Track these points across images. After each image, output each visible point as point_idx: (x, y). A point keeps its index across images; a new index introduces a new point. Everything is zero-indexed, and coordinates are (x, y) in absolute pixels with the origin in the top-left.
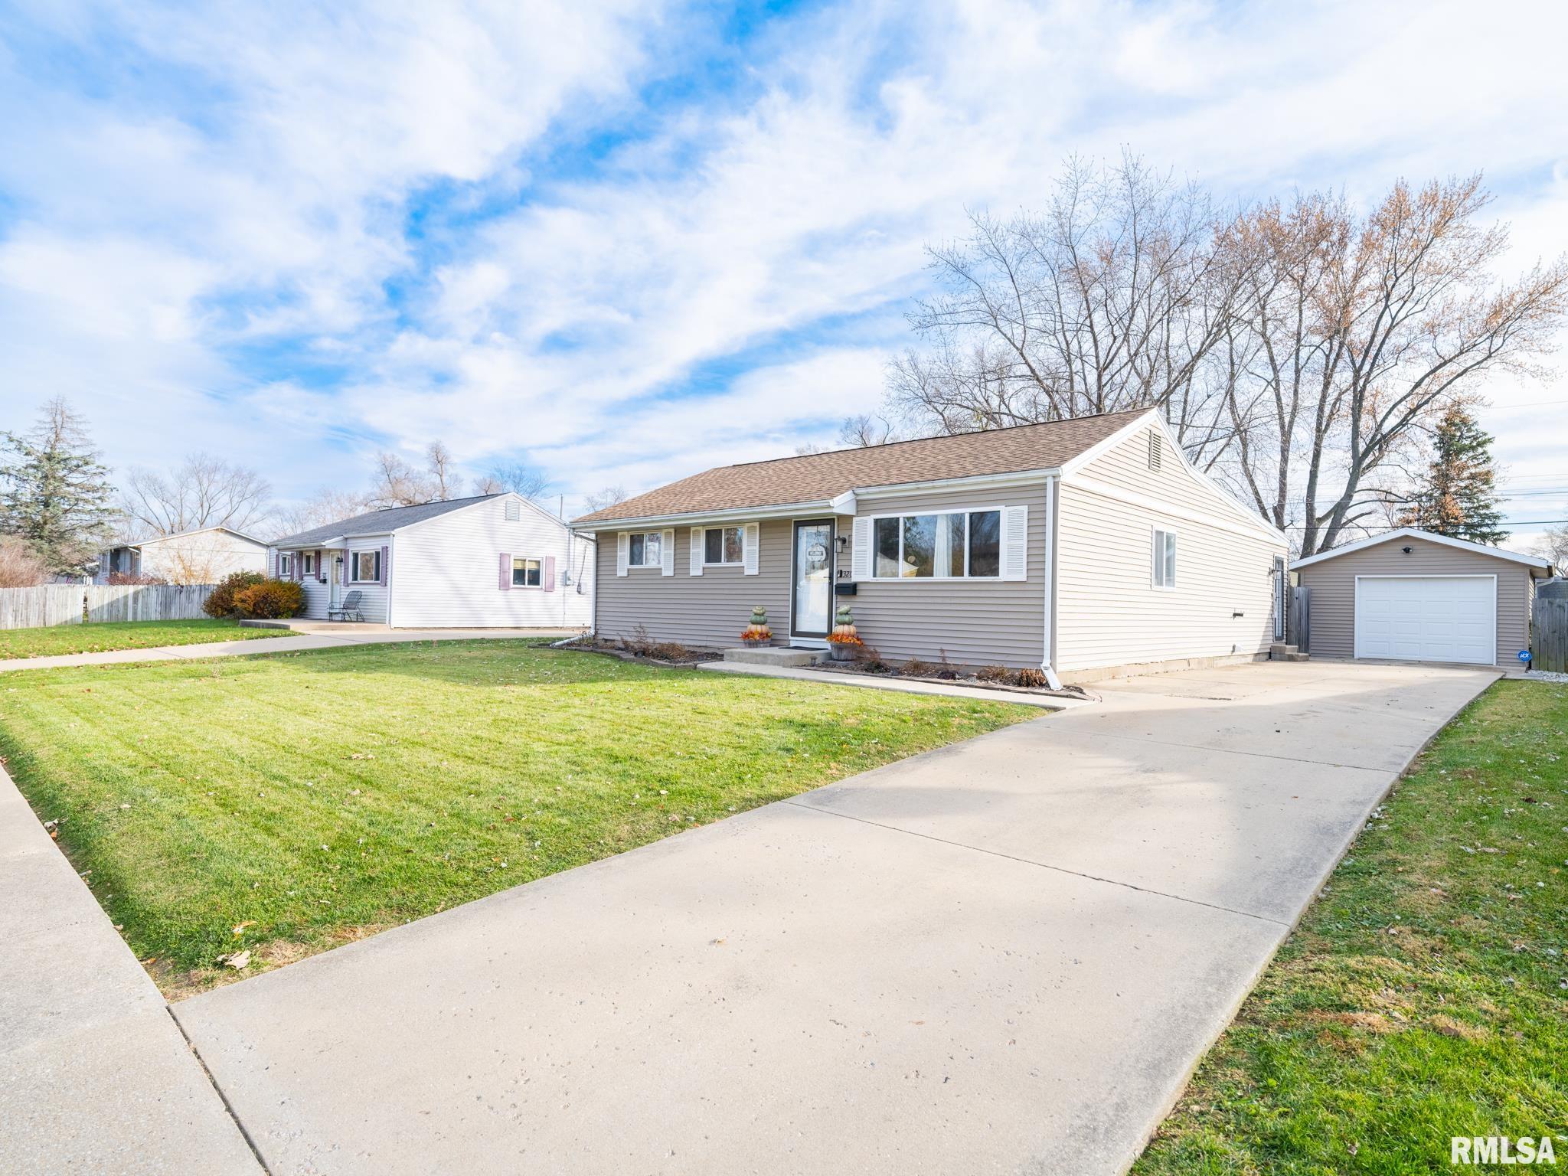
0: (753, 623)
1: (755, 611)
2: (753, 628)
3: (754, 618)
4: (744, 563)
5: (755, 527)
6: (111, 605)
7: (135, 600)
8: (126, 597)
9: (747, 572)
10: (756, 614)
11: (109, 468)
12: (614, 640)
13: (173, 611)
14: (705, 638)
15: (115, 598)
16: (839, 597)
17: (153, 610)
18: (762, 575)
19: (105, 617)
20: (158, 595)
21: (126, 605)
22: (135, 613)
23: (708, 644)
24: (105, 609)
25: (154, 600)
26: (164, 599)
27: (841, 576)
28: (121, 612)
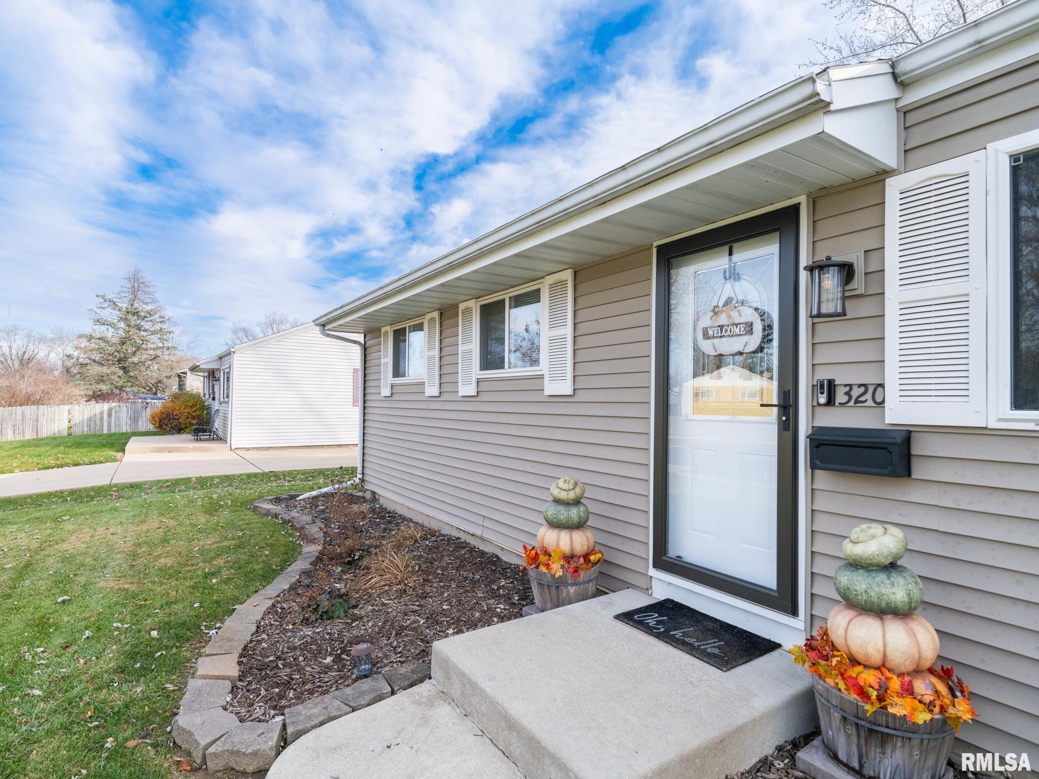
0: (555, 525)
1: (556, 492)
2: (552, 538)
3: (552, 511)
4: (544, 367)
5: (563, 283)
6: (90, 419)
7: (110, 415)
8: (102, 413)
9: (551, 388)
10: (558, 501)
11: (167, 317)
12: (378, 495)
13: (140, 423)
15: (92, 414)
16: (819, 473)
17: (124, 423)
18: (581, 396)
19: (85, 429)
20: (128, 411)
21: (102, 419)
22: (109, 426)
23: (486, 535)
24: (85, 422)
25: (125, 415)
26: (132, 413)
27: (830, 402)
28: (98, 425)
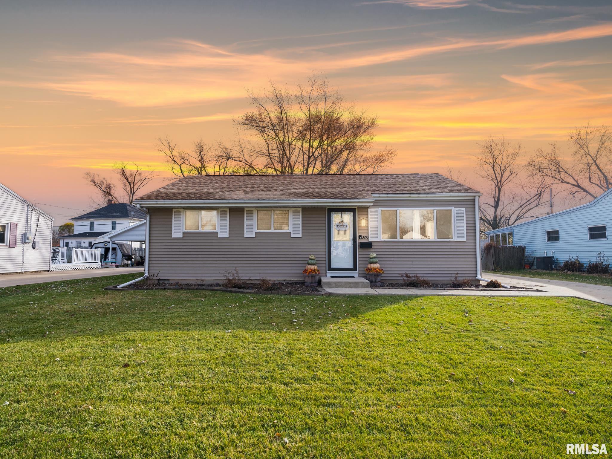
3: (309, 261)
4: (290, 230)
5: (299, 211)
9: (293, 236)
12: (169, 280)
14: (258, 275)
16: (360, 249)
18: (303, 238)
27: (361, 238)
